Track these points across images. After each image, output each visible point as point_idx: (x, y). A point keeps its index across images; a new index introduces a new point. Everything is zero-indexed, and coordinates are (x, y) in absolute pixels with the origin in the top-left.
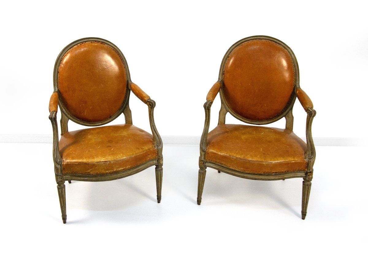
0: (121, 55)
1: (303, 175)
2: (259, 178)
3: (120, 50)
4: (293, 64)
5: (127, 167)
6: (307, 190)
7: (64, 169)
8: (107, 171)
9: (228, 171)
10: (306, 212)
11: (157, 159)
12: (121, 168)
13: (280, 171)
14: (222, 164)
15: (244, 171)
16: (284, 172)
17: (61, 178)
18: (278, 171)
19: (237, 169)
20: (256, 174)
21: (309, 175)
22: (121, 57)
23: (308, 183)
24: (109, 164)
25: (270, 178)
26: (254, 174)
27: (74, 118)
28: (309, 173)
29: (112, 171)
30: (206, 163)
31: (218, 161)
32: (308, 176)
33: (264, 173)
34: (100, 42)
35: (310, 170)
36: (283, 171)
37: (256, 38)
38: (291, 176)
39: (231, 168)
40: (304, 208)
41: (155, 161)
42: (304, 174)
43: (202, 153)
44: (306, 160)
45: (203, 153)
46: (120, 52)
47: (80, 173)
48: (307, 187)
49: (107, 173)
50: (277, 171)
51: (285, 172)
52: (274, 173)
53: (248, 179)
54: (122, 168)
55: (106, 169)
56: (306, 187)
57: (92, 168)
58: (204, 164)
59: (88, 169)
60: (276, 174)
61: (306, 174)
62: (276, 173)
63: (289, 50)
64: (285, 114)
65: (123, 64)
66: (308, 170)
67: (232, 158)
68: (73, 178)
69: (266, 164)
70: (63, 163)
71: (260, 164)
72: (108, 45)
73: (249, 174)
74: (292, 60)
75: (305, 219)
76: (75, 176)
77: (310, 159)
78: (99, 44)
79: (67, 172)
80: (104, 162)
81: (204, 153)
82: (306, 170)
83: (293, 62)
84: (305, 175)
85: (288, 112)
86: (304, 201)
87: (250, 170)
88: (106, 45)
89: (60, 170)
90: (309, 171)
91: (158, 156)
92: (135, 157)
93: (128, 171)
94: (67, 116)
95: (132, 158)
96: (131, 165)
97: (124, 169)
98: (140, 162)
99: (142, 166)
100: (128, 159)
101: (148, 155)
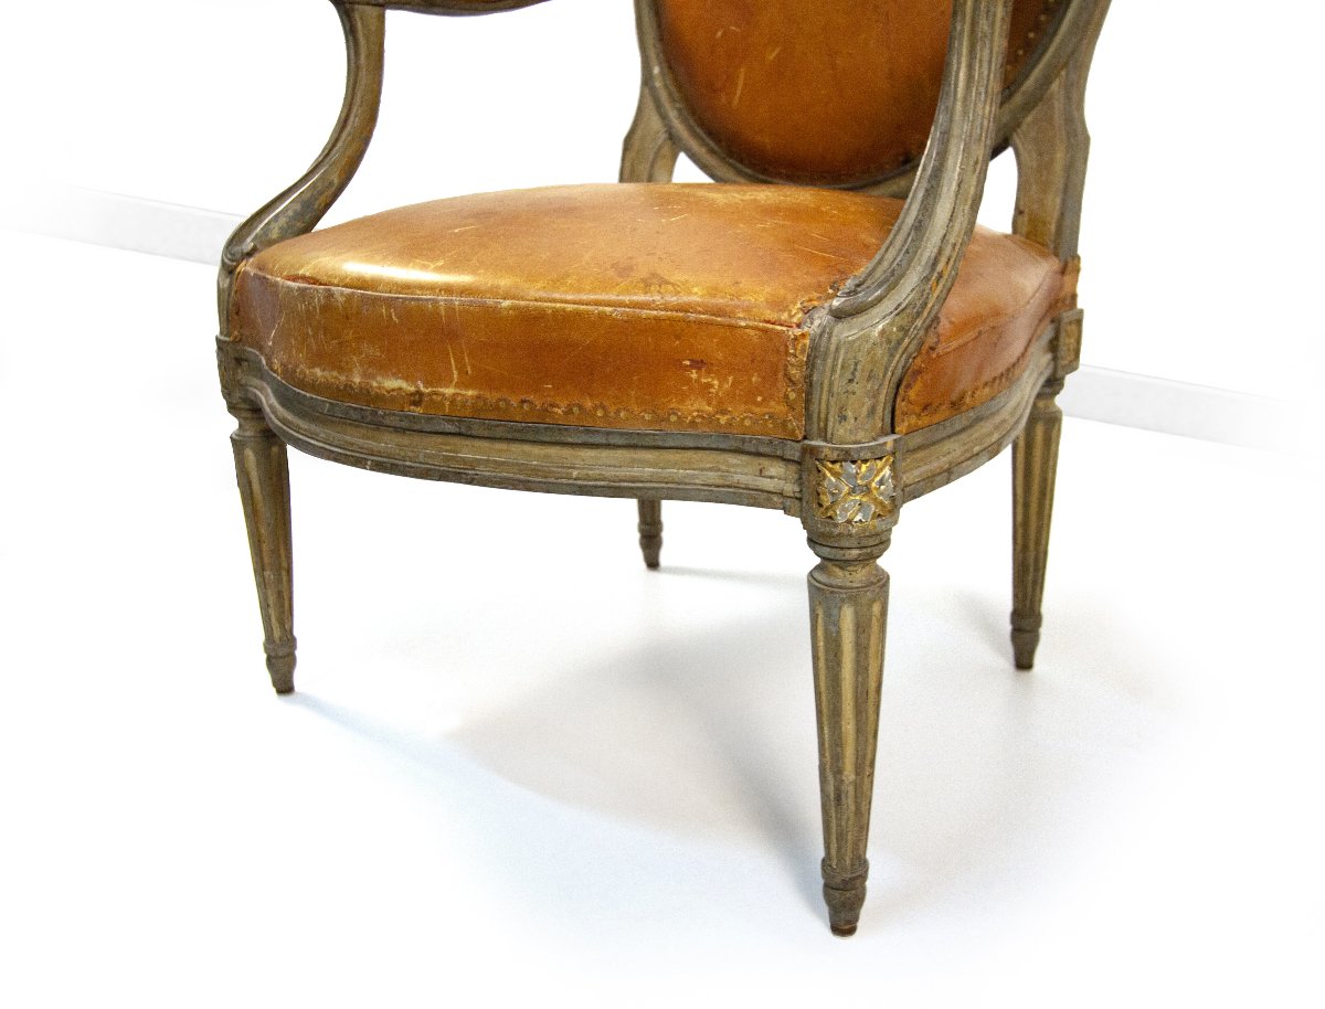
5: (449, 391)
11: (793, 451)
12: (395, 376)
41: (776, 469)
54: (406, 378)
92: (530, 319)
93: (449, 428)
94: (664, 117)
95: (490, 316)
96: (482, 379)
97: (417, 399)
98: (589, 404)
99: (608, 446)
100: (450, 309)
101: (698, 364)
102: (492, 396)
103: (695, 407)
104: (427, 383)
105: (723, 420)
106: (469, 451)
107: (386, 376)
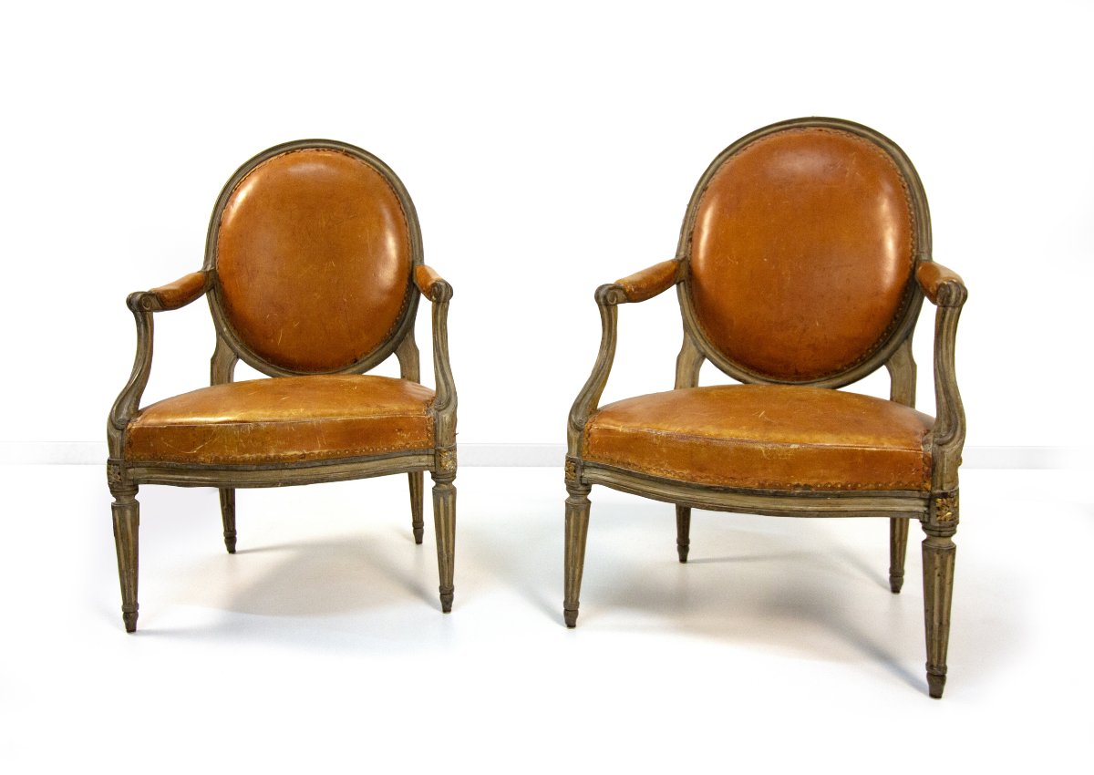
0: (402, 192)
1: (916, 509)
2: (741, 504)
3: (397, 177)
4: (908, 192)
5: (316, 452)
6: (937, 572)
7: (130, 444)
8: (247, 455)
9: (644, 488)
10: (945, 668)
11: (432, 452)
12: (293, 450)
13: (823, 483)
14: (629, 464)
15: (693, 479)
16: (838, 489)
17: (119, 474)
18: (815, 481)
19: (670, 476)
20: (735, 491)
21: (939, 509)
22: (400, 196)
23: (942, 542)
24: (253, 431)
25: (783, 507)
26: (726, 490)
27: (250, 354)
28: (939, 500)
29: (264, 456)
30: (586, 471)
31: (618, 458)
32: (938, 513)
33: (762, 485)
34: (342, 150)
35: (941, 488)
36: (833, 482)
37: (788, 126)
38: (871, 508)
39: (653, 473)
40: (935, 650)
41: (424, 458)
42: (922, 503)
43: (572, 434)
44: (929, 449)
45: (576, 435)
46: (398, 184)
47: (174, 460)
48: (937, 558)
49: (245, 462)
50: (812, 482)
51: (844, 487)
52: (798, 486)
53: (708, 508)
54: (298, 450)
55: (244, 446)
56: (934, 559)
57: (204, 441)
58: (579, 474)
59: (194, 447)
60: (808, 494)
61: (929, 501)
62: (807, 487)
63: (895, 151)
64: (884, 354)
65: (402, 217)
66: (933, 486)
67: (657, 437)
68: (154, 476)
69: (766, 452)
70: (129, 427)
71: (747, 451)
72: (364, 162)
73: (709, 489)
74: (903, 179)
75: (943, 695)
76: (160, 469)
77: (941, 445)
78: (339, 155)
79: (138, 455)
80: (240, 422)
81: (578, 434)
82: (928, 486)
83: (906, 185)
84: (926, 509)
85: (897, 348)
86: (932, 620)
87: (711, 475)
88: (360, 160)
89: (119, 448)
90: (938, 491)
91: (435, 440)
92: (347, 423)
93: (318, 464)
94: (232, 348)
95: (334, 424)
96: (331, 445)
97: (304, 456)
98: (367, 448)
99: (374, 460)
100: (318, 423)
101: (399, 430)
102: (334, 450)
103: (399, 443)
104: (308, 450)
105: (408, 446)
106: (324, 471)
107: (288, 450)
